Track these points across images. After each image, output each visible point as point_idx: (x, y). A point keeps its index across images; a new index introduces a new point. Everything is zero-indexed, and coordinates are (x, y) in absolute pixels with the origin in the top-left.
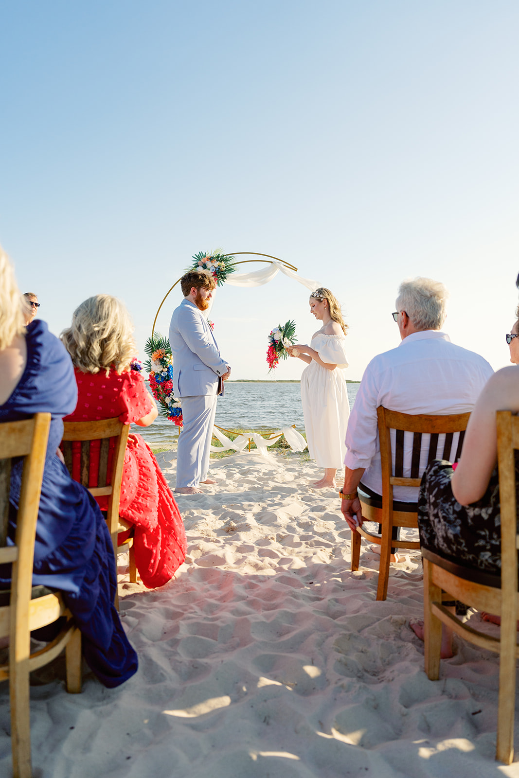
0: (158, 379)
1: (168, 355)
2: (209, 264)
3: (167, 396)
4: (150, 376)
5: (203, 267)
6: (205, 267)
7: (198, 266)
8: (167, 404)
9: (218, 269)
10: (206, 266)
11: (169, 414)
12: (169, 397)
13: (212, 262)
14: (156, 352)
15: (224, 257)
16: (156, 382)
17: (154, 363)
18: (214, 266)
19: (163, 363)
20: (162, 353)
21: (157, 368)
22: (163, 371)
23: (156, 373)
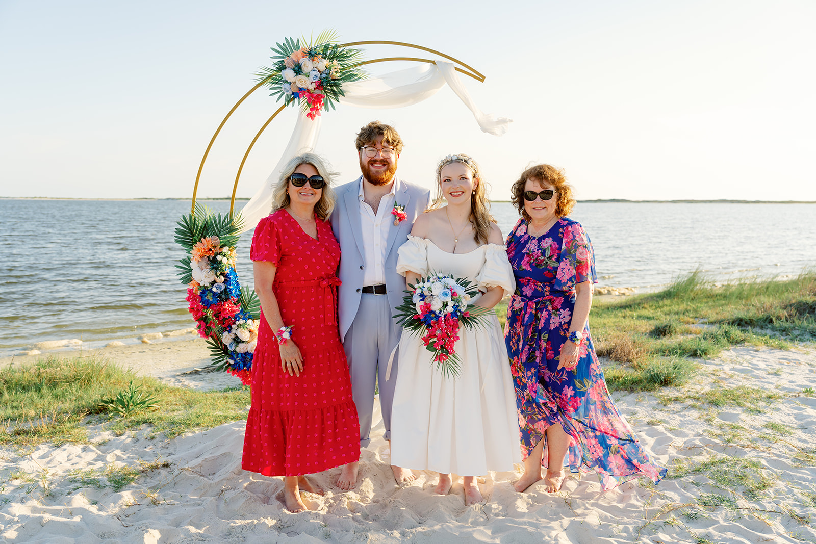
0: (206, 298)
1: (225, 250)
2: (307, 65)
3: (224, 330)
4: (190, 291)
5: (294, 71)
6: (298, 70)
7: (285, 68)
8: (226, 346)
9: (324, 76)
10: (300, 68)
11: (230, 365)
12: (229, 332)
13: (313, 60)
14: (201, 243)
15: (338, 49)
16: (203, 304)
17: (197, 265)
18: (318, 68)
19: (215, 265)
20: (214, 245)
21: (202, 276)
22: (216, 282)
23: (201, 286)
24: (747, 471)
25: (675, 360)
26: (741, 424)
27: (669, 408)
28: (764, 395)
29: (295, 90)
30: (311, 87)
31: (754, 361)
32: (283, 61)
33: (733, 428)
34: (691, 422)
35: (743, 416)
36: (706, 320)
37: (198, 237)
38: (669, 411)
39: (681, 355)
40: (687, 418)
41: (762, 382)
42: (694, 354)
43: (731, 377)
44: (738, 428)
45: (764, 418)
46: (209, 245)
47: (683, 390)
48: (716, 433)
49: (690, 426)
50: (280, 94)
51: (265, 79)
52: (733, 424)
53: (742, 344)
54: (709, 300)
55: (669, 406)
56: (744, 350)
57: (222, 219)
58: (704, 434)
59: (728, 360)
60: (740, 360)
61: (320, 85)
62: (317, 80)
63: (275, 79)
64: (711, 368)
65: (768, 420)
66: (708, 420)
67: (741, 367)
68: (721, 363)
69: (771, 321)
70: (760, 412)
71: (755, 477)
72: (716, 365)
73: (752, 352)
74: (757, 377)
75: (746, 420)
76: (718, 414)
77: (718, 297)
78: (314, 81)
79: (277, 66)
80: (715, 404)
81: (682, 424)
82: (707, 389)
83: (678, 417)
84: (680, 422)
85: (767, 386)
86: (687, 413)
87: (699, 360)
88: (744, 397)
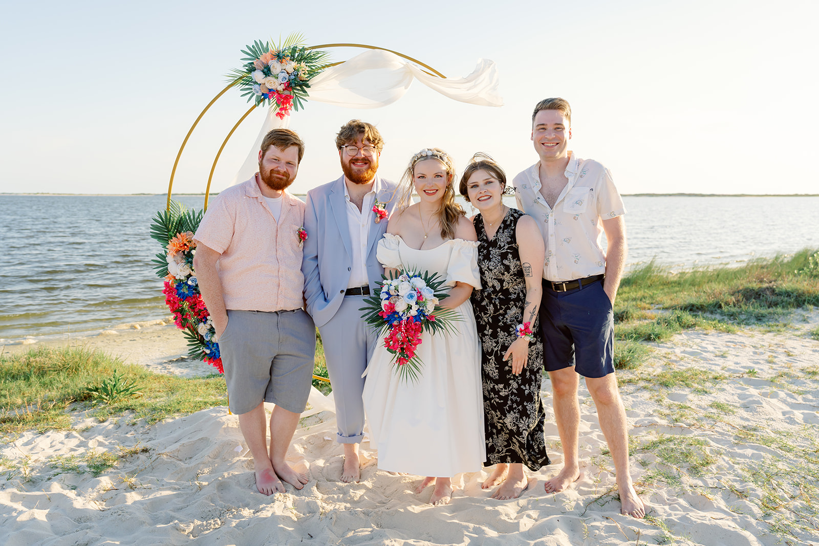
0: (182, 291)
2: (276, 67)
3: (200, 321)
4: (167, 284)
5: (264, 72)
6: (267, 72)
7: (254, 70)
8: (202, 336)
9: (293, 77)
10: (269, 70)
11: (206, 354)
12: (205, 323)
13: (281, 62)
14: (176, 239)
15: (306, 52)
16: (179, 297)
17: (173, 259)
18: (286, 69)
19: (190, 260)
20: (188, 240)
21: (178, 270)
22: (191, 276)
23: (177, 280)
24: (692, 448)
25: (630, 344)
26: (688, 404)
27: (623, 389)
28: (711, 377)
29: (266, 92)
30: (281, 88)
31: (704, 345)
32: (253, 63)
33: (681, 408)
34: (643, 403)
35: (691, 396)
36: (661, 306)
37: (173, 233)
38: (623, 392)
39: (636, 339)
40: (639, 399)
41: (710, 364)
42: (648, 339)
43: (681, 359)
44: (686, 408)
45: (710, 398)
46: (185, 240)
47: (636, 373)
48: (665, 413)
49: (641, 406)
50: (251, 94)
51: (236, 80)
52: (681, 404)
53: (693, 328)
54: (665, 287)
55: (623, 387)
56: (694, 333)
57: (196, 215)
58: (654, 414)
59: (680, 343)
60: (690, 343)
61: (289, 86)
62: (285, 82)
63: (245, 80)
64: (664, 351)
65: (713, 399)
66: (659, 401)
67: (691, 350)
68: (673, 346)
69: (720, 307)
70: (706, 392)
71: (699, 454)
72: (668, 348)
73: (702, 335)
74: (705, 359)
75: (693, 400)
76: (668, 394)
77: (673, 284)
78: (282, 82)
79: (247, 68)
80: (665, 385)
81: (634, 405)
82: (659, 371)
83: (630, 398)
84: (632, 403)
85: (713, 367)
86: (639, 394)
87: (653, 344)
88: (692, 378)
